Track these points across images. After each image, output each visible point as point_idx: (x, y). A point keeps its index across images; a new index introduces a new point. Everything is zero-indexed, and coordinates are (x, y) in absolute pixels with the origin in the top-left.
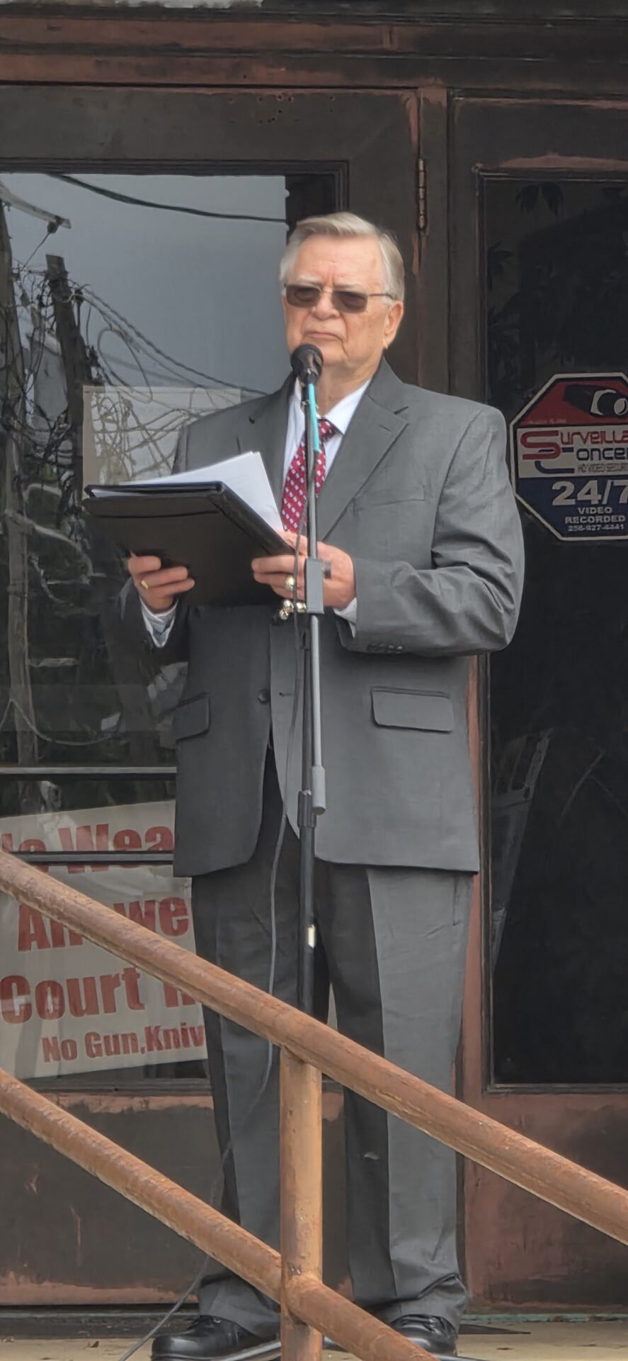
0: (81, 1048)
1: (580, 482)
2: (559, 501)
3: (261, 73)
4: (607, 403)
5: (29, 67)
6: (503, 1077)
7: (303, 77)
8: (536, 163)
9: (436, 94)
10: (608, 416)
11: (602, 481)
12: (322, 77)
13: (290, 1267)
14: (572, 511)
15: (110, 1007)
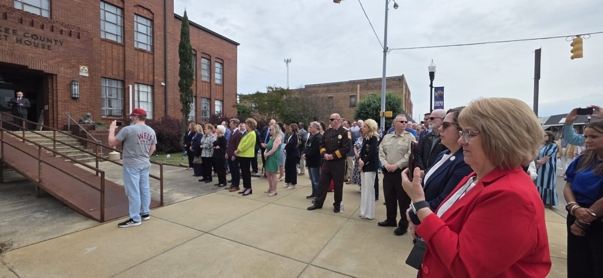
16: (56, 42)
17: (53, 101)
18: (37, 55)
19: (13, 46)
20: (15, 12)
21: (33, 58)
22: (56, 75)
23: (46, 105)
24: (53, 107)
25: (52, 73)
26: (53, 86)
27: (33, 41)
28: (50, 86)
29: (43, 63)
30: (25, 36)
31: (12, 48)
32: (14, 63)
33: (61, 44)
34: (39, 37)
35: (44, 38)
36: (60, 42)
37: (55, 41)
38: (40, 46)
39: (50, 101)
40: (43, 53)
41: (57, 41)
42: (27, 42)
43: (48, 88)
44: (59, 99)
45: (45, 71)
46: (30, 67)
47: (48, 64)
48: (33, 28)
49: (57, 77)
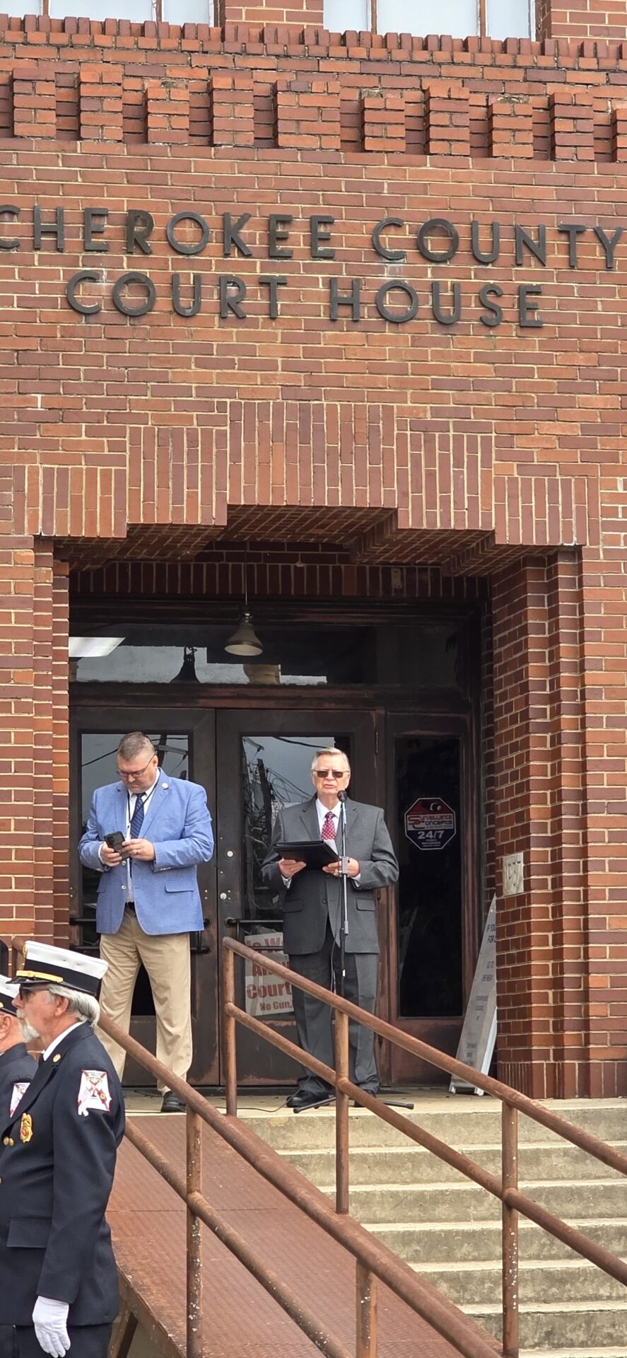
0: (272, 1006)
1: (426, 832)
2: (420, 838)
3: (327, 705)
4: (435, 807)
5: (254, 704)
6: (402, 1015)
7: (340, 706)
8: (412, 733)
9: (382, 712)
10: (435, 811)
11: (433, 831)
12: (346, 706)
13: (339, 1076)
14: (424, 840)
15: (281, 994)
16: (570, 249)
17: (556, 811)
18: (451, 398)
19: (308, 353)
20: (324, 66)
21: (426, 428)
22: (576, 552)
23: (511, 850)
24: (556, 868)
25: (548, 542)
26: (555, 669)
27: (429, 277)
28: (535, 671)
29: (487, 462)
30: (379, 252)
31: (302, 379)
32: (312, 502)
33: (608, 247)
34: (462, 229)
35: (493, 227)
36: (598, 233)
37: (562, 241)
38: (472, 307)
39: (537, 812)
40: (486, 371)
41: (580, 231)
42: (388, 303)
43: (525, 688)
44: (601, 780)
45: (504, 538)
46: (407, 521)
47: (525, 466)
48: (428, 164)
49: (580, 569)
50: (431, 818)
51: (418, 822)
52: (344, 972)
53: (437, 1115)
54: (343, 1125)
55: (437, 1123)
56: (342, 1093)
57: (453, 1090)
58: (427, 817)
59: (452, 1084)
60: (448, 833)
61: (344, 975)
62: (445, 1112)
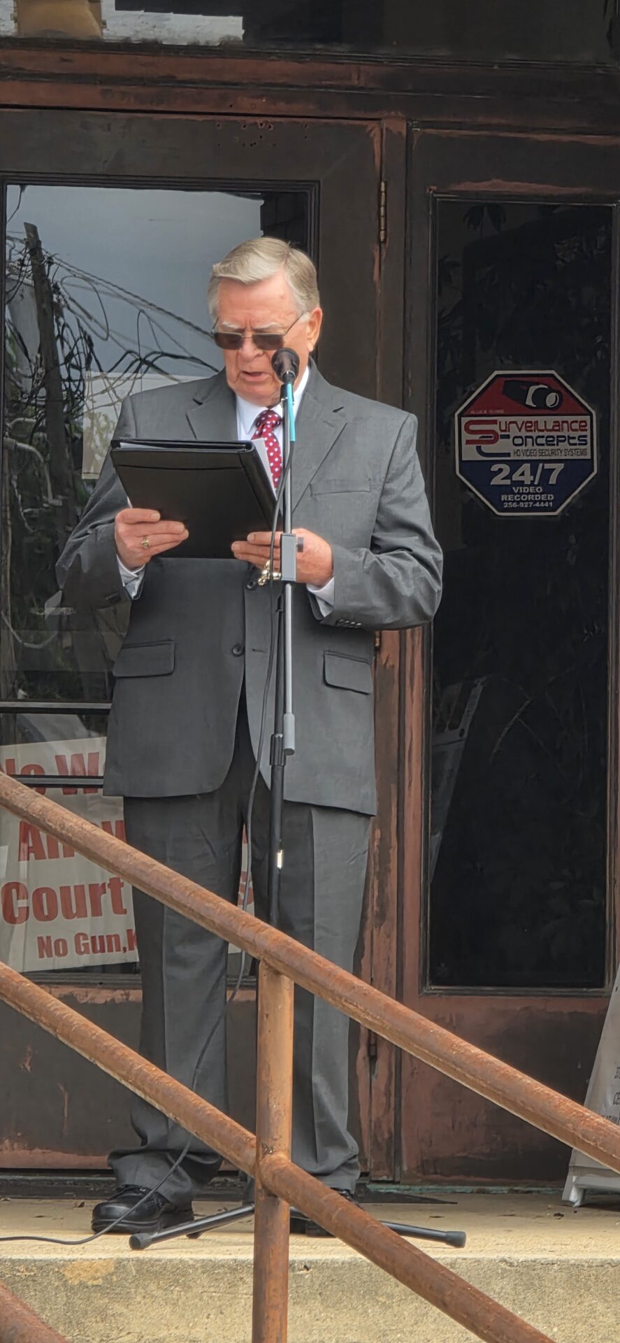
0: (71, 947)
3: (245, 103)
5: (43, 93)
6: (436, 981)
7: (282, 107)
8: (483, 186)
9: (398, 126)
12: (296, 108)
13: (263, 1148)
15: (97, 911)
50: (529, 426)
51: (493, 438)
52: (280, 857)
53: (530, 1266)
54: (273, 1285)
55: (529, 1286)
56: (272, 1196)
57: (574, 1196)
58: (514, 424)
59: (572, 1178)
60: (575, 469)
61: (279, 865)
62: (552, 1257)
